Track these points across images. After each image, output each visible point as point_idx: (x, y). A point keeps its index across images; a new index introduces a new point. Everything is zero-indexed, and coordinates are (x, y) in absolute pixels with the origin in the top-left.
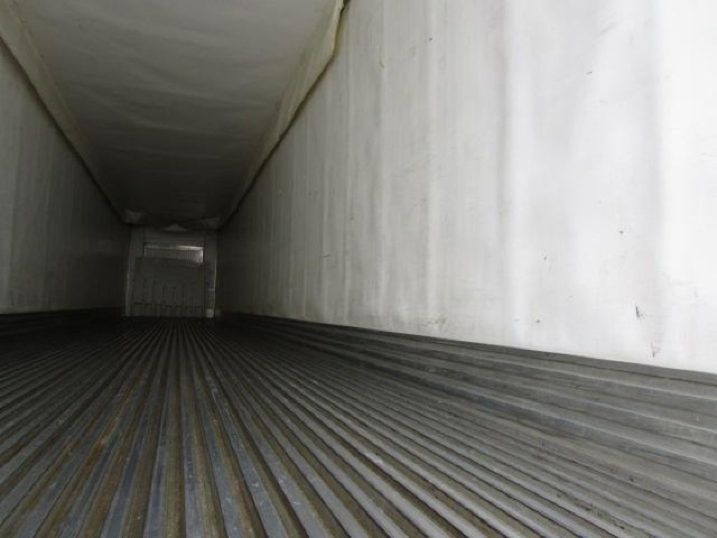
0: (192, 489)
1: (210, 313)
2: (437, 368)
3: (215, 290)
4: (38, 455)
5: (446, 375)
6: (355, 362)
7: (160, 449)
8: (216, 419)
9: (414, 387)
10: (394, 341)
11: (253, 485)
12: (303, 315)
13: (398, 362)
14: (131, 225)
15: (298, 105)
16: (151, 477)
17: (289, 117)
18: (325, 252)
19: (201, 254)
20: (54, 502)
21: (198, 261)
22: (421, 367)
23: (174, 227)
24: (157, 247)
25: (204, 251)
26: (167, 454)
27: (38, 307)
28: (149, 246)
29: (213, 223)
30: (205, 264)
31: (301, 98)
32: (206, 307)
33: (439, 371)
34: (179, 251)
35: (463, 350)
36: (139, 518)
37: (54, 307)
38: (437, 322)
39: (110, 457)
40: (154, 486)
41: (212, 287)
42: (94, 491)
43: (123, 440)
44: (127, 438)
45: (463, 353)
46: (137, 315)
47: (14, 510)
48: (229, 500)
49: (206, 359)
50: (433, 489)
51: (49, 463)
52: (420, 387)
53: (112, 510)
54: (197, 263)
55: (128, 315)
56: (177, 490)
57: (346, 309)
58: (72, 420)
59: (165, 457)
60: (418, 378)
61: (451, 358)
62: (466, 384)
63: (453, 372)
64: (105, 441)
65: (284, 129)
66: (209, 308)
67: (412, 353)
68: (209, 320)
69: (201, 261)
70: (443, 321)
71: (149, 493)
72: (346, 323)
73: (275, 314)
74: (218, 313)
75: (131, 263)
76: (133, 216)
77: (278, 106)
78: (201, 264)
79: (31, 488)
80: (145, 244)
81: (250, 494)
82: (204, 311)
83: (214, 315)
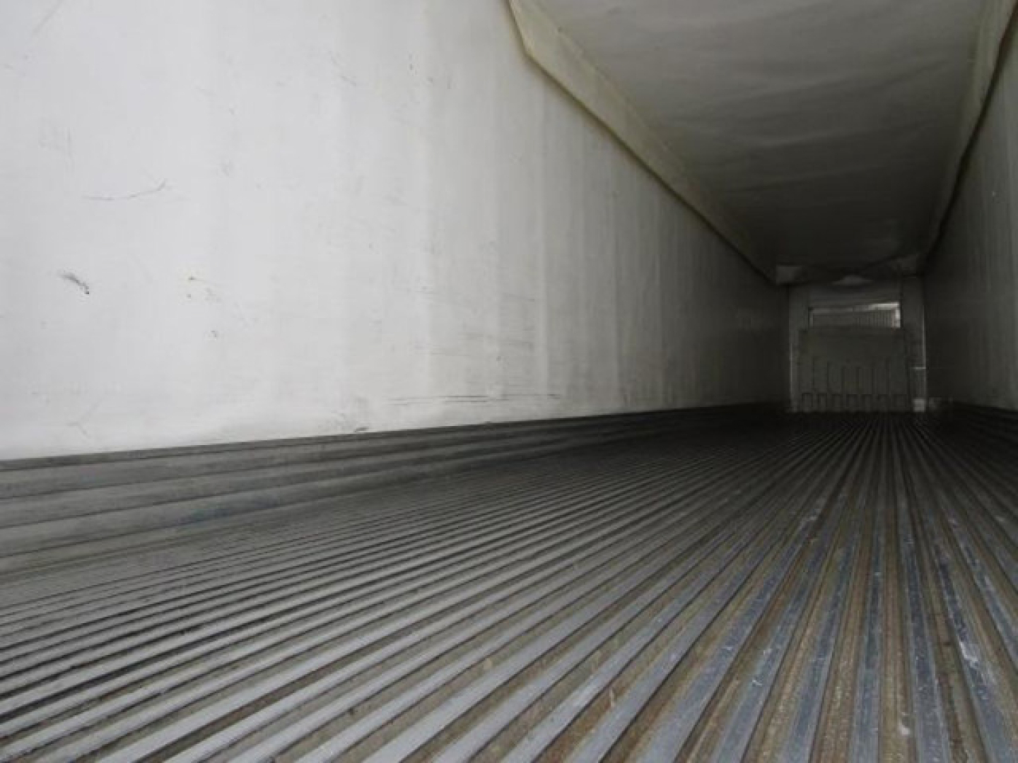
1: (920, 404)
3: (924, 368)
14: (788, 287)
19: (898, 315)
21: (893, 325)
23: (848, 280)
24: (826, 311)
27: (658, 404)
28: (816, 312)
29: (908, 263)
30: (904, 330)
32: (911, 395)
37: (680, 404)
41: (920, 364)
46: (807, 410)
54: (892, 329)
55: (795, 410)
66: (916, 396)
68: (920, 413)
69: (898, 325)
74: (933, 403)
75: (794, 339)
76: (786, 273)
78: (897, 330)
80: (810, 309)
82: (910, 402)
83: (927, 407)
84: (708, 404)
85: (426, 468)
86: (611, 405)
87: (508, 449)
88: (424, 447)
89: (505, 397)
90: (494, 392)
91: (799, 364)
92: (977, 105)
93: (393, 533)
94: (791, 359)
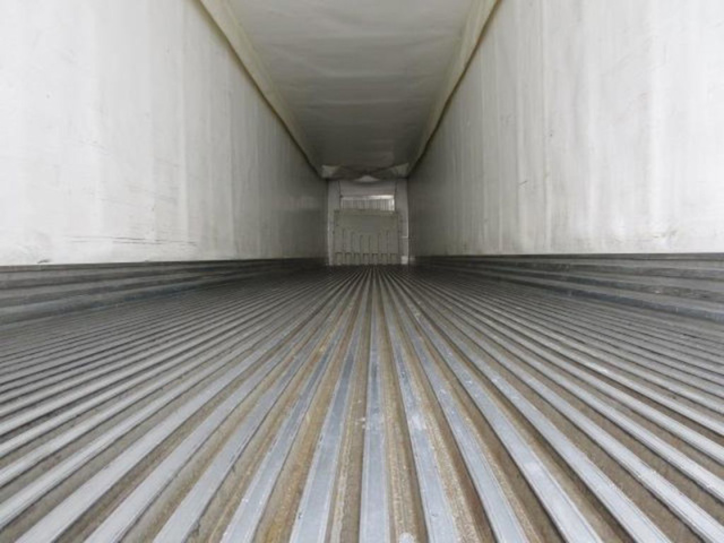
0: (406, 381)
1: (405, 260)
2: (666, 288)
3: (408, 237)
4: (269, 355)
5: (679, 295)
6: (562, 291)
7: (372, 353)
8: (421, 335)
9: (635, 312)
10: (609, 263)
11: (467, 382)
12: (501, 249)
13: (614, 286)
14: (328, 180)
15: (484, 22)
16: (367, 372)
17: (474, 41)
18: (522, 178)
19: (393, 202)
20: (286, 384)
21: (390, 209)
22: (643, 289)
23: (366, 179)
24: (351, 199)
25: (395, 198)
26: (379, 358)
27: (258, 255)
28: (344, 199)
29: (402, 169)
30: (397, 212)
31: (486, 17)
32: (399, 255)
33: (667, 292)
34: (371, 201)
35: (701, 263)
36: (360, 401)
37: (270, 256)
38: (664, 235)
39: (328, 358)
40: (370, 379)
41: (406, 235)
42: (318, 380)
43: (338, 348)
44: (341, 347)
45: (701, 268)
46: (339, 264)
47: (255, 388)
48: (443, 391)
49: (405, 292)
50: (676, 396)
51: (279, 360)
52: (642, 311)
53: (335, 393)
54: (388, 211)
55: (331, 264)
56: (391, 385)
57: (549, 235)
58: (294, 333)
59: (378, 358)
60: (641, 302)
61: (684, 275)
62: (704, 303)
63: (688, 290)
64: (323, 350)
65: (469, 56)
66: (403, 255)
67: (631, 274)
68: (404, 266)
69: (393, 209)
70: (673, 233)
71: (367, 383)
72: (549, 251)
73: (471, 252)
74: (412, 259)
75: (330, 217)
76: (328, 171)
77: (461, 33)
78: (393, 212)
79: (267, 375)
80: (341, 196)
81: (464, 389)
82: (399, 258)
83: (409, 261)
84: (286, 257)
85: (99, 297)
86: (228, 253)
87: (160, 283)
88: (97, 279)
89: (158, 242)
90: (150, 236)
91: (334, 233)
92: (462, 67)
93: (107, 343)
94: (329, 229)
